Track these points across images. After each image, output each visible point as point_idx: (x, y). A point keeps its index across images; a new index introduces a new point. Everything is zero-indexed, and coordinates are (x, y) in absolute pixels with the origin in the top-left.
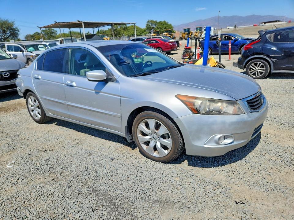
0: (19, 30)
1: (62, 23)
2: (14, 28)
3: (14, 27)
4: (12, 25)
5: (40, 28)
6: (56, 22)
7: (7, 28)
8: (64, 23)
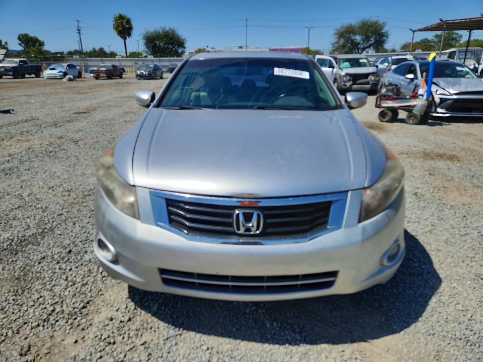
0: (388, 35)
1: (451, 22)
2: (382, 33)
3: (383, 31)
4: (382, 28)
5: (414, 32)
6: (442, 20)
7: (372, 33)
8: (454, 21)
